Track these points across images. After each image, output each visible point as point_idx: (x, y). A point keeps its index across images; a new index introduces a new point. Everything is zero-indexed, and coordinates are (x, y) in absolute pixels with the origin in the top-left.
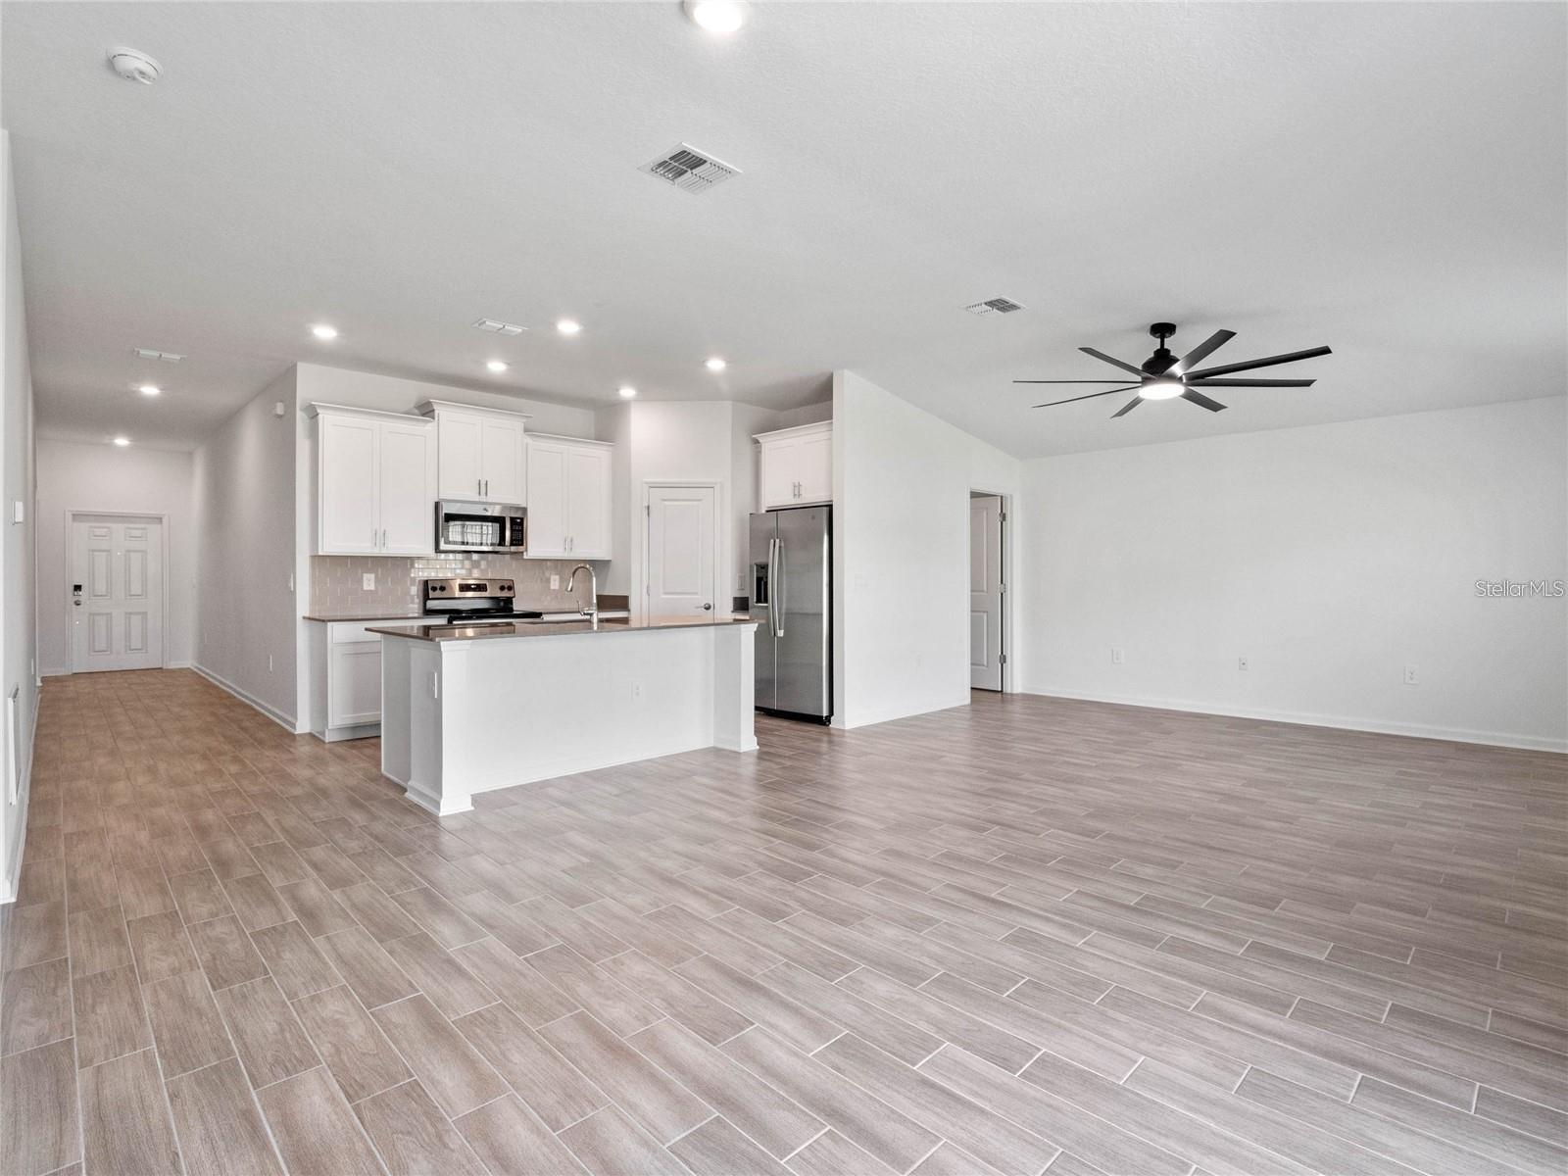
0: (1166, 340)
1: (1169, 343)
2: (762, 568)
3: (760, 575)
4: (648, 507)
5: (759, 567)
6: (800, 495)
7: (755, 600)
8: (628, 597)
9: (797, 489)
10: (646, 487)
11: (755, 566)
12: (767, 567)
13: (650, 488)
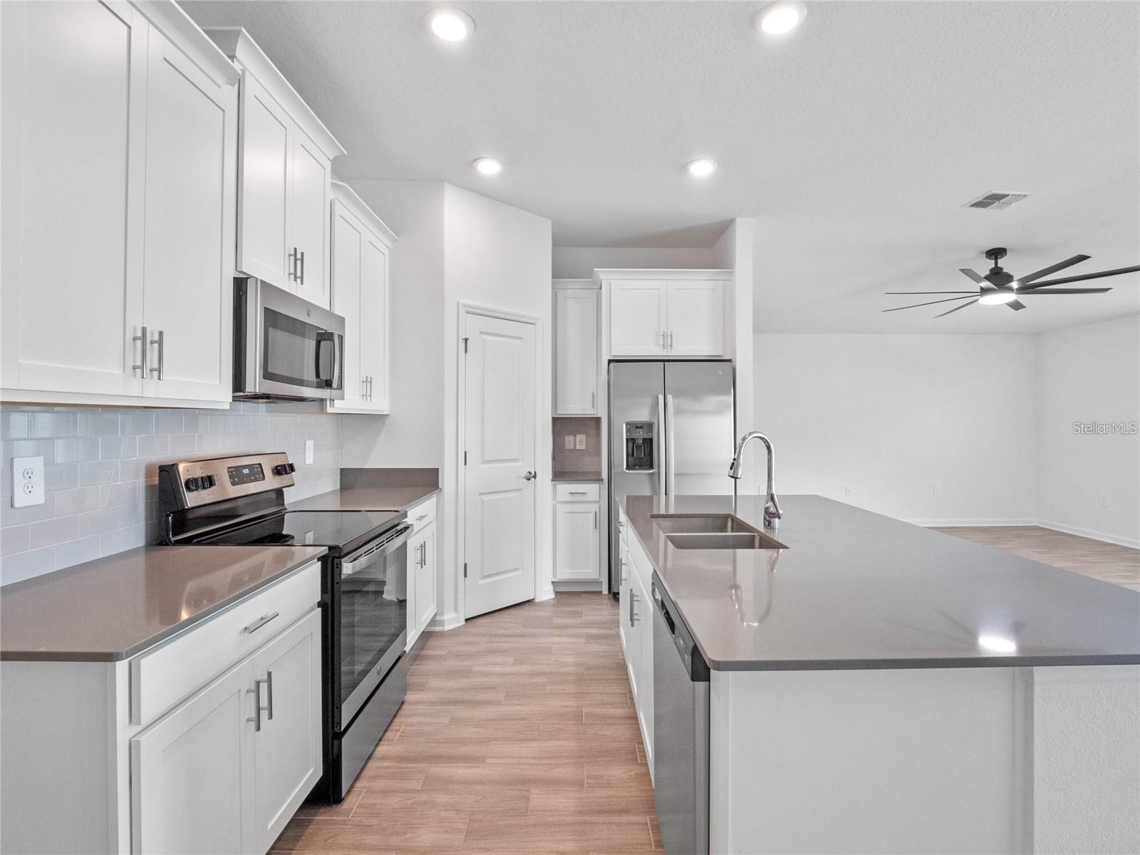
0: (999, 260)
1: (1001, 263)
2: (637, 427)
3: (634, 436)
4: (466, 340)
5: (633, 427)
6: (671, 346)
7: (625, 466)
8: (437, 470)
9: (667, 338)
10: (462, 310)
11: (624, 425)
12: (649, 426)
13: (467, 312)
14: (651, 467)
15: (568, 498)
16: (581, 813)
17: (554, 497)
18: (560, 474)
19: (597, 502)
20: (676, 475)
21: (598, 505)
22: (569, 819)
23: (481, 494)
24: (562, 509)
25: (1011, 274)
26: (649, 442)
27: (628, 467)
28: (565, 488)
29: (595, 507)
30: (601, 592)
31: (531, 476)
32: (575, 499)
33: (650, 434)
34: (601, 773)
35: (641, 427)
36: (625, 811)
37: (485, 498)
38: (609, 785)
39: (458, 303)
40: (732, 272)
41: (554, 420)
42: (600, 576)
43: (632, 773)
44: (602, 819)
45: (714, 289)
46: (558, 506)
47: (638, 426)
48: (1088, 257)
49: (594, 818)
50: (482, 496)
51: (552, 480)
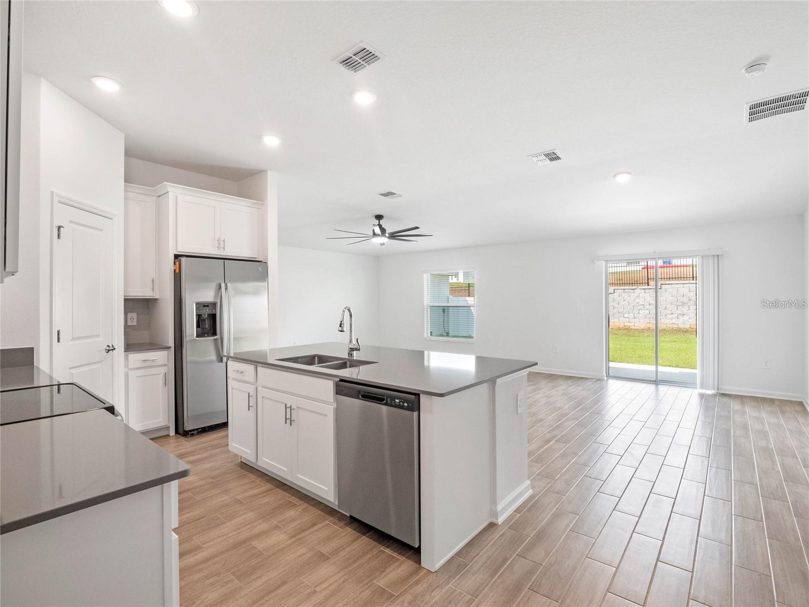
0: (381, 221)
2: (204, 306)
3: (201, 312)
4: (59, 228)
5: (201, 305)
6: (224, 248)
7: (195, 335)
8: (33, 348)
9: (221, 243)
10: (56, 200)
11: (195, 304)
12: (214, 305)
13: (60, 202)
14: (214, 334)
15: (138, 365)
16: (293, 537)
17: (127, 365)
18: (130, 347)
19: (165, 365)
20: (234, 338)
21: (166, 368)
22: (289, 542)
23: (70, 368)
24: (133, 375)
25: (385, 228)
26: (213, 317)
27: (198, 336)
28: (136, 358)
29: (162, 370)
30: (168, 435)
31: (110, 349)
32: (147, 365)
33: (214, 311)
34: (283, 518)
35: (208, 306)
36: (314, 525)
37: (73, 371)
38: (293, 520)
39: (52, 193)
40: (263, 204)
41: (126, 300)
42: (168, 423)
43: (300, 510)
44: (307, 532)
45: (252, 213)
46: (130, 372)
47: (206, 305)
48: (418, 228)
49: (302, 535)
50: (70, 370)
51: (125, 351)
